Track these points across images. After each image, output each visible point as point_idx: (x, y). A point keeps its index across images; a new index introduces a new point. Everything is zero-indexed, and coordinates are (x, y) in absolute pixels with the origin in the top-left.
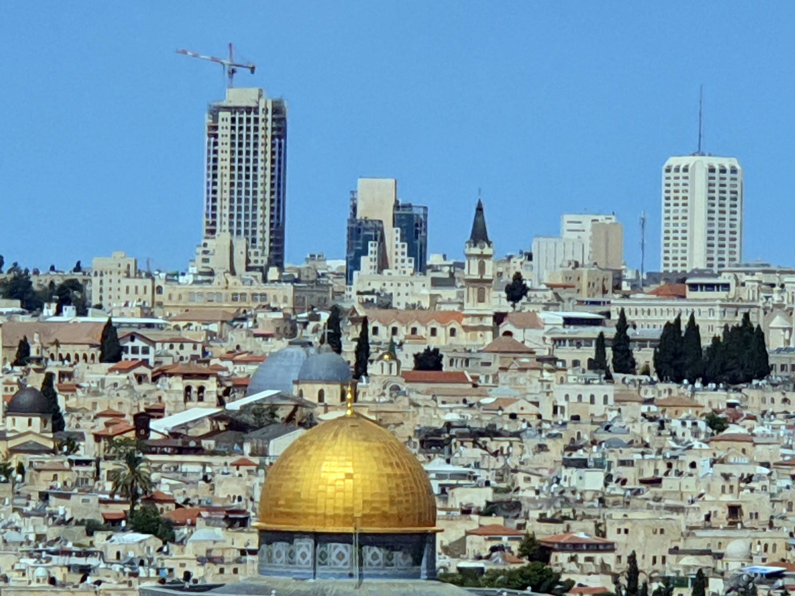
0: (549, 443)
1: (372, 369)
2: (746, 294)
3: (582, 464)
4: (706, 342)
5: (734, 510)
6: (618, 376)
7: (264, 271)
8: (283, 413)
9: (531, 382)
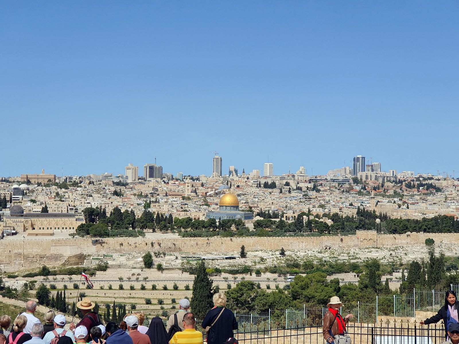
0: (252, 195)
1: (232, 187)
2: (274, 179)
3: (255, 198)
4: (269, 184)
6: (259, 188)
7: (219, 176)
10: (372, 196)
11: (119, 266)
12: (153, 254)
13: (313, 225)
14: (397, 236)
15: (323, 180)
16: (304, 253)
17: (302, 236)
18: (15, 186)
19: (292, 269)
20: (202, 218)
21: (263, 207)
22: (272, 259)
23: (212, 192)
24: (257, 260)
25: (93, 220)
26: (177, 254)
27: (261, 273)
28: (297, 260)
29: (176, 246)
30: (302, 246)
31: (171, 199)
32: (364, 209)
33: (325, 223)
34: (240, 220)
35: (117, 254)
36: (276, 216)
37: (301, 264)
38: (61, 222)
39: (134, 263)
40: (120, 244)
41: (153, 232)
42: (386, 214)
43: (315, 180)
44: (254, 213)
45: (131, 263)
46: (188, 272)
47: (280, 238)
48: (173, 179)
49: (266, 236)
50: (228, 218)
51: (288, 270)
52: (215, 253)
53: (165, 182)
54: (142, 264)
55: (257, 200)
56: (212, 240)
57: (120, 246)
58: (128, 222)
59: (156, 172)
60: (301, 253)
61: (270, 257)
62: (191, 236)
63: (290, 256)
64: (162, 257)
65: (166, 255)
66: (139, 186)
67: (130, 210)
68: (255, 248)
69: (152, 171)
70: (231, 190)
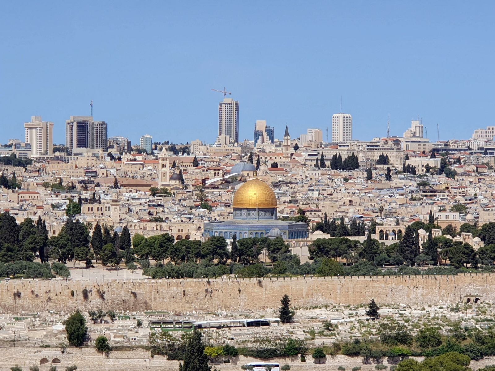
0: (304, 185)
1: (261, 167)
2: (353, 148)
3: (313, 190)
4: (343, 160)
5: (351, 201)
6: (322, 169)
7: (234, 144)
8: (239, 179)
9: (300, 170)
11: (13, 343)
12: (86, 316)
13: (439, 250)
15: (461, 150)
16: (420, 312)
17: (417, 273)
19: (394, 347)
20: (195, 236)
22: (349, 325)
24: (318, 326)
26: (140, 315)
27: (325, 356)
28: (404, 326)
29: (138, 297)
30: (416, 295)
33: (467, 246)
35: (8, 316)
36: (358, 229)
37: (414, 334)
39: (45, 336)
40: (15, 294)
41: (87, 268)
43: (445, 150)
44: (311, 224)
45: (38, 335)
46: (166, 354)
47: (367, 278)
48: (130, 150)
49: (336, 275)
50: (252, 236)
51: (385, 348)
52: (225, 313)
54: (64, 338)
56: (218, 284)
57: (15, 299)
58: (32, 246)
59: (93, 133)
60: (414, 312)
61: (345, 320)
62: (170, 276)
63: (389, 318)
64: (106, 322)
65: (117, 318)
66: (56, 165)
67: (35, 218)
68: (311, 301)
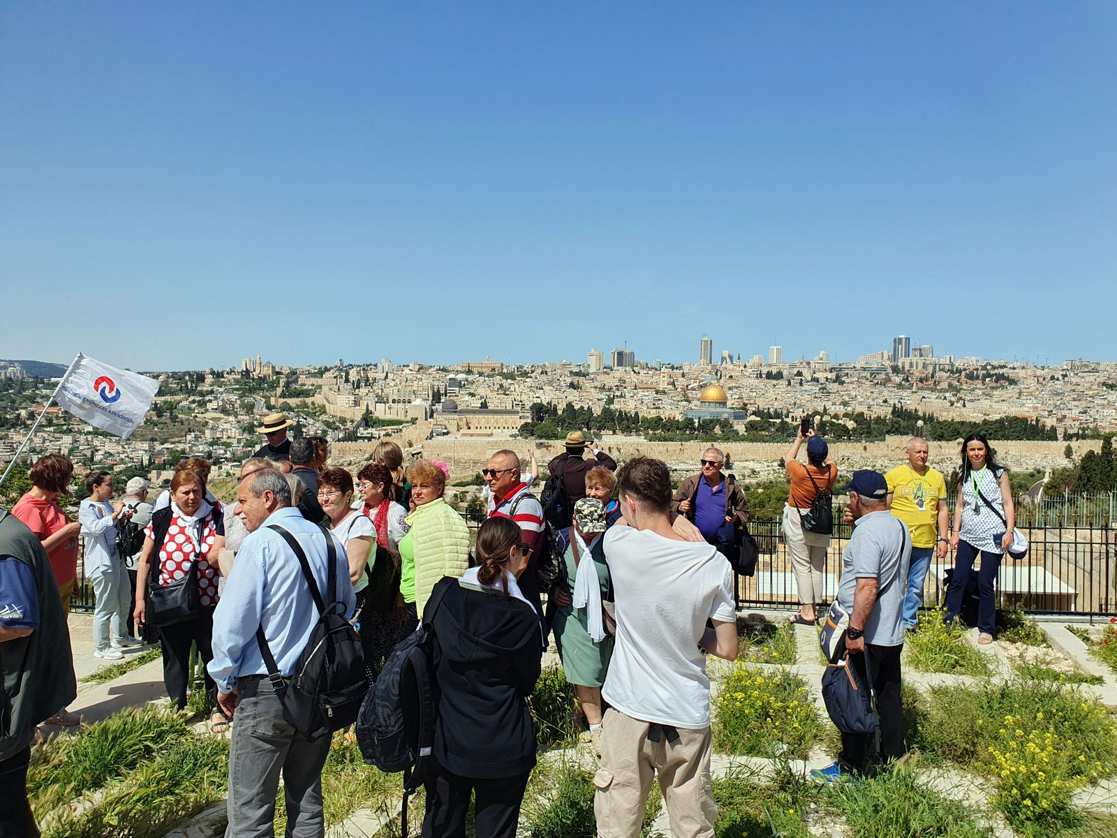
0: (748, 389)
1: (722, 378)
2: (780, 366)
3: (753, 392)
4: (773, 373)
5: (776, 399)
6: (760, 379)
9: (746, 380)
10: (914, 390)
13: (827, 428)
14: (943, 443)
15: (849, 368)
18: (452, 376)
20: (679, 418)
21: (762, 404)
22: (767, 472)
23: (695, 384)
25: (541, 419)
31: (641, 393)
32: (902, 407)
34: (727, 420)
36: (778, 415)
38: (502, 421)
41: (613, 434)
42: (933, 414)
43: (839, 368)
44: (749, 411)
47: (780, 444)
49: (761, 442)
50: (711, 418)
53: (635, 372)
55: (754, 394)
56: (687, 445)
59: (626, 358)
61: (764, 469)
62: (660, 440)
67: (587, 406)
68: (744, 457)
69: (621, 358)
70: (721, 381)
